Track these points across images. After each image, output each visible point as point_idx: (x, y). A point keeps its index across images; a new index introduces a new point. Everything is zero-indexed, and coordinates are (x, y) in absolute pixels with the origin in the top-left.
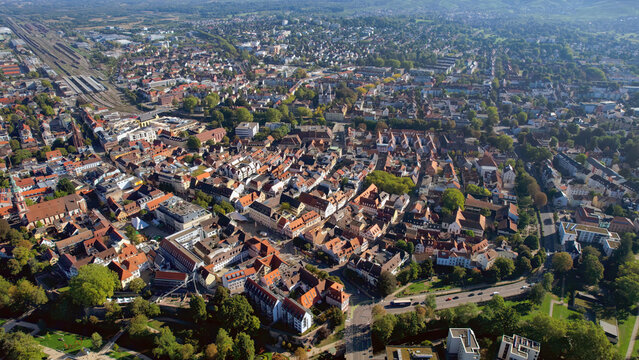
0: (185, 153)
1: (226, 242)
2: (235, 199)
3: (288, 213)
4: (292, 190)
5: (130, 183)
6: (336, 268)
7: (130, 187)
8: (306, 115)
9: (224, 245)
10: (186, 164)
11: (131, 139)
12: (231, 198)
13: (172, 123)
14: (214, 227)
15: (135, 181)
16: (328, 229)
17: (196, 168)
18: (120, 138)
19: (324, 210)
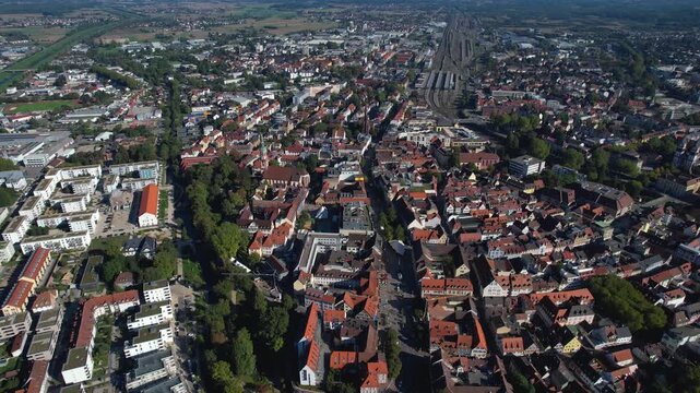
0: (434, 167)
1: (350, 263)
2: (413, 229)
3: (439, 268)
4: (480, 248)
5: (353, 177)
6: (421, 354)
7: (351, 179)
8: (628, 171)
9: (346, 264)
10: (419, 178)
11: (409, 139)
12: (410, 226)
13: (462, 135)
14: (359, 245)
15: (358, 176)
16: (460, 309)
17: (421, 185)
18: (402, 135)
19: (484, 287)
